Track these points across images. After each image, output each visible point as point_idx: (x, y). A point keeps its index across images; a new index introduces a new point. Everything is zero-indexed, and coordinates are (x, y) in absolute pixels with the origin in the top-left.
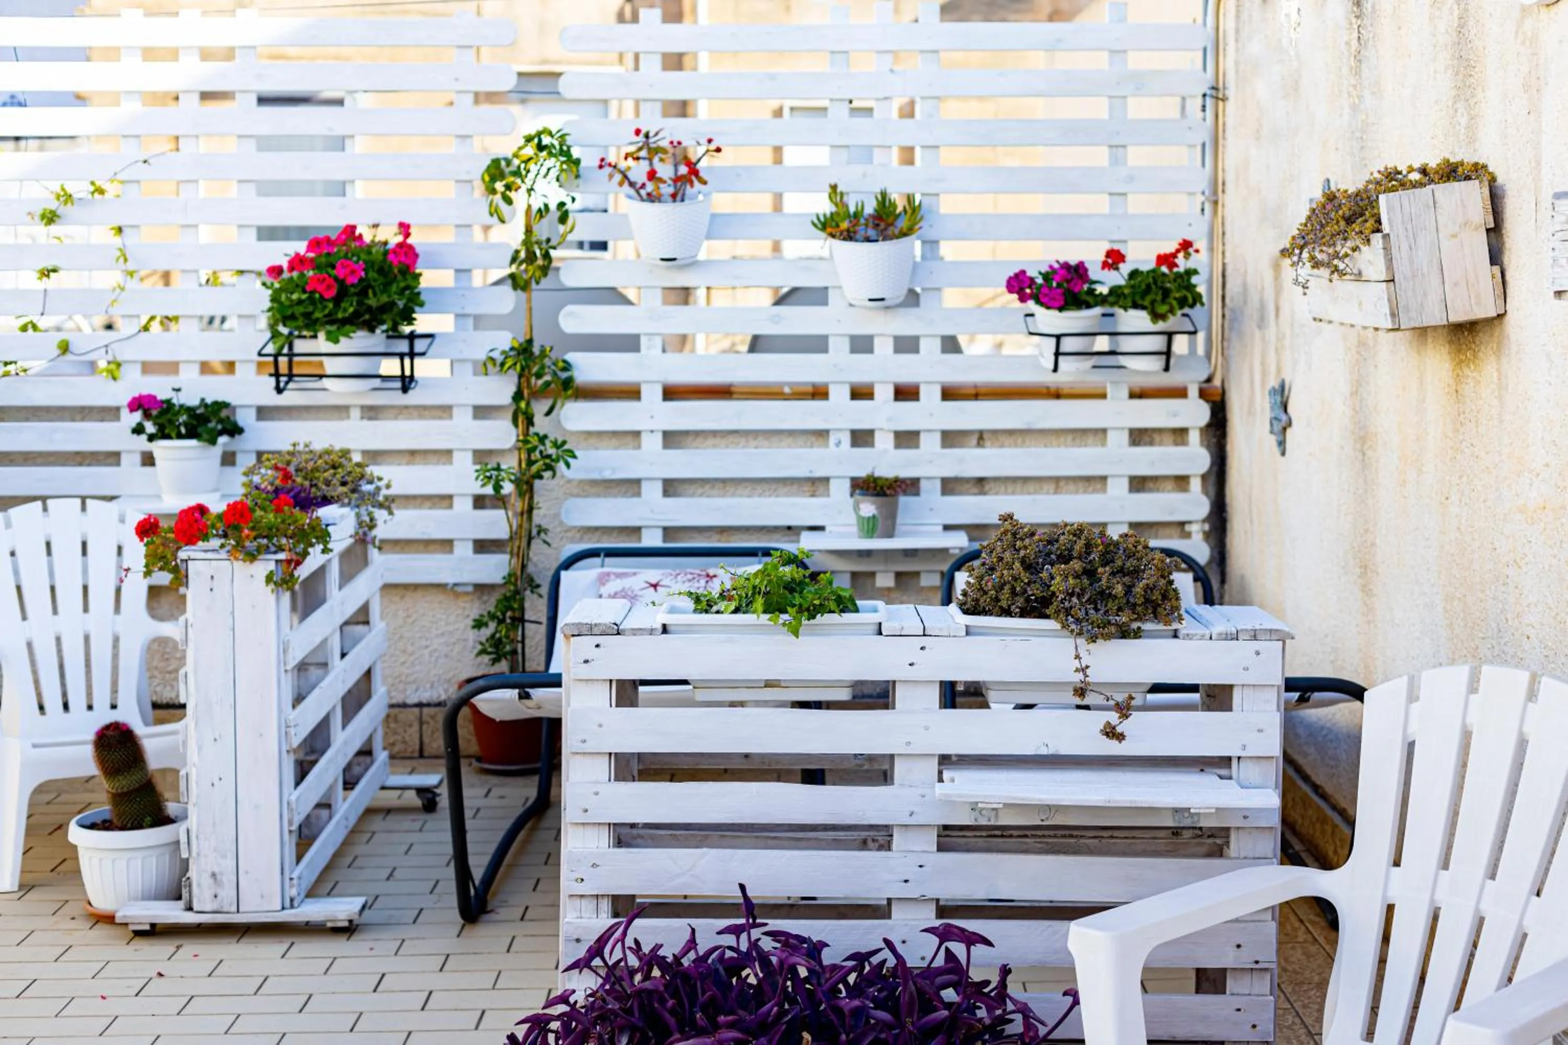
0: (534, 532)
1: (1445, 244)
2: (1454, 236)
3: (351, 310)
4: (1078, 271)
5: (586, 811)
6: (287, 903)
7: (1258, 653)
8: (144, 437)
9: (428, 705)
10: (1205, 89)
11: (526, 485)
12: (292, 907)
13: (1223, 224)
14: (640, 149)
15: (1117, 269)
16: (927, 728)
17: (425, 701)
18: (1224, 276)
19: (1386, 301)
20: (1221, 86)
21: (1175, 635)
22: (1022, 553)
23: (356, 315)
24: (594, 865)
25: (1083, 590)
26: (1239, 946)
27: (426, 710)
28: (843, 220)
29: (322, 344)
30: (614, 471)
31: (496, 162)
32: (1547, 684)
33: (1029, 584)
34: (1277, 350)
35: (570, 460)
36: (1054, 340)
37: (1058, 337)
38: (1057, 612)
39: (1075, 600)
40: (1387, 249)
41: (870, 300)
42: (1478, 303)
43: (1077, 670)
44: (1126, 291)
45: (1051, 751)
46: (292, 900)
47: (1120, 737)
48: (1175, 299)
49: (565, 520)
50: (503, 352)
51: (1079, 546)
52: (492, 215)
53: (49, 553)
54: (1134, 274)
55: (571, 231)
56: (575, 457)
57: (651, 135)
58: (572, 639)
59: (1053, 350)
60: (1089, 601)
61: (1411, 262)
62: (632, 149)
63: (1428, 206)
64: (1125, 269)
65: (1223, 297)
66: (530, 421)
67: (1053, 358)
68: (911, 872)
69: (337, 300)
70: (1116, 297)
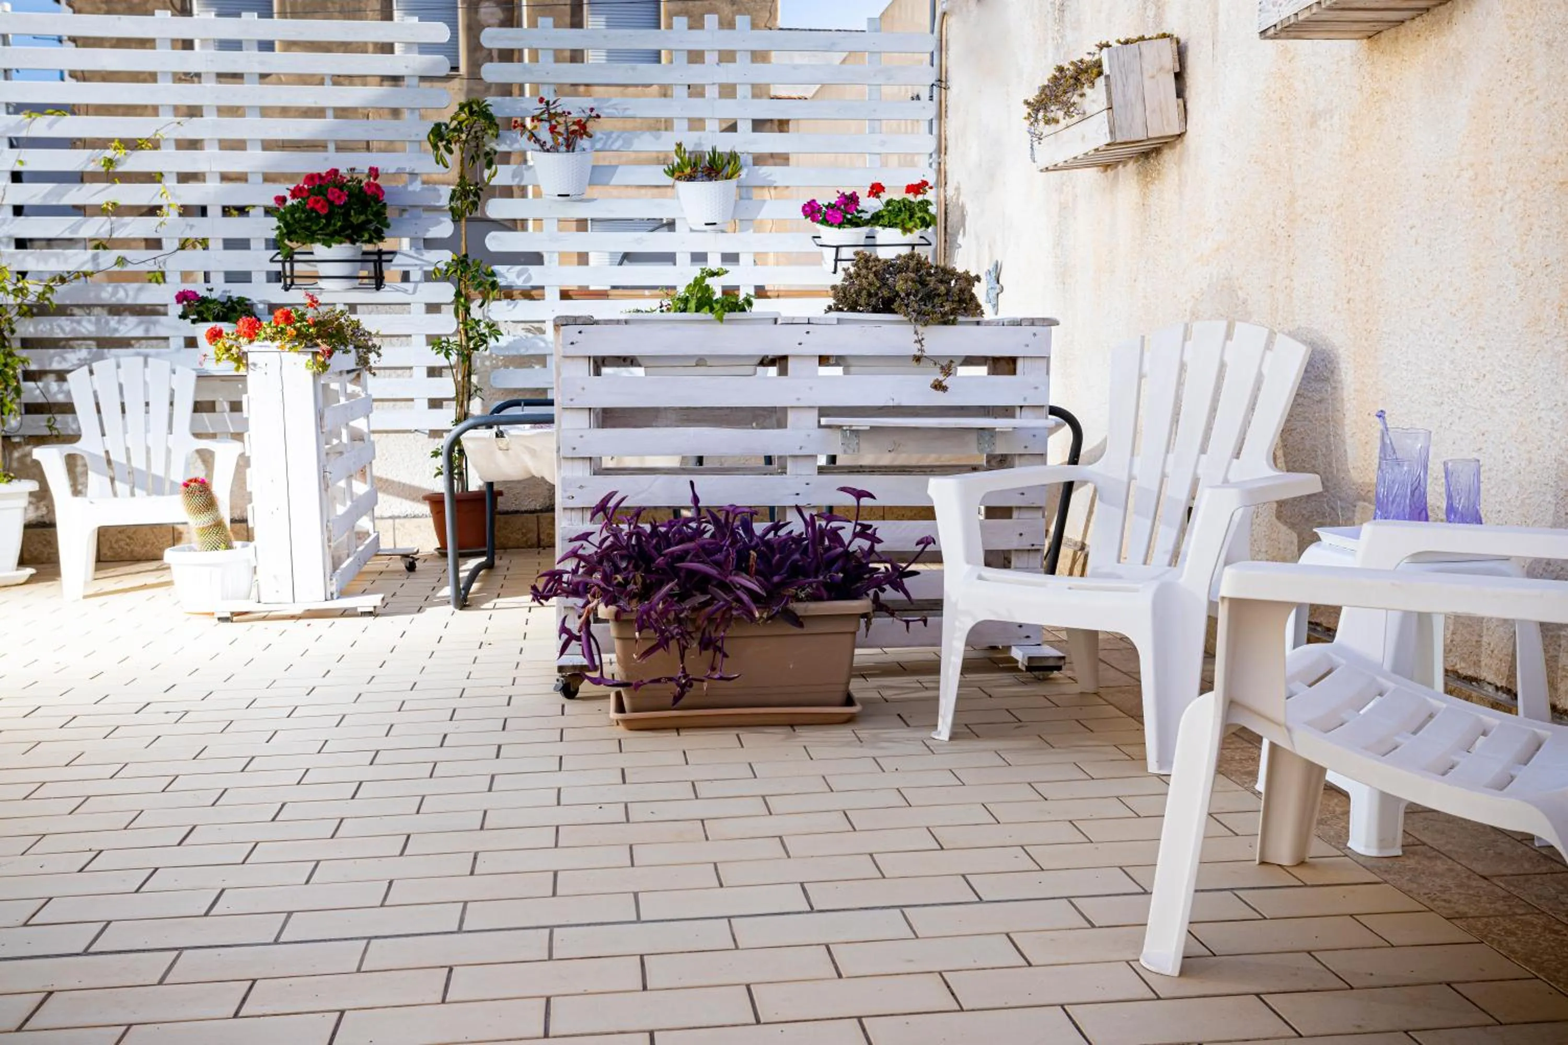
0: (472, 391)
1: (1147, 83)
2: (1153, 77)
3: (339, 224)
4: (852, 199)
5: (574, 449)
6: (329, 596)
7: (1035, 335)
8: (188, 321)
9: (399, 517)
10: (933, 81)
11: (466, 357)
12: (332, 599)
13: (945, 177)
14: (542, 113)
15: (878, 197)
16: (811, 388)
17: (396, 514)
18: (946, 213)
19: (1107, 123)
20: (943, 79)
21: (978, 323)
22: (874, 269)
23: (343, 229)
24: (581, 487)
25: (917, 291)
26: (1021, 535)
27: (397, 521)
28: (686, 167)
29: (319, 250)
30: (527, 350)
31: (438, 126)
32: (1239, 327)
33: (879, 288)
34: (990, 247)
35: (499, 337)
36: (834, 249)
37: (838, 247)
38: (900, 306)
39: (912, 297)
40: (1108, 85)
41: (707, 224)
42: (1168, 124)
43: (916, 342)
44: (885, 213)
45: (895, 403)
46: (332, 594)
47: (944, 389)
48: (918, 218)
49: (494, 385)
50: (446, 264)
51: (912, 264)
52: (438, 163)
53: (123, 405)
54: (889, 203)
55: (494, 176)
56: (501, 334)
57: (551, 103)
58: (562, 328)
59: (834, 257)
60: (921, 299)
61: (1124, 96)
62: (537, 112)
63: (1135, 56)
64: (885, 197)
65: (945, 228)
66: (467, 311)
67: (833, 263)
68: (802, 489)
69: (329, 217)
70: (876, 219)
